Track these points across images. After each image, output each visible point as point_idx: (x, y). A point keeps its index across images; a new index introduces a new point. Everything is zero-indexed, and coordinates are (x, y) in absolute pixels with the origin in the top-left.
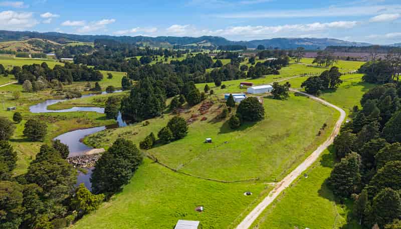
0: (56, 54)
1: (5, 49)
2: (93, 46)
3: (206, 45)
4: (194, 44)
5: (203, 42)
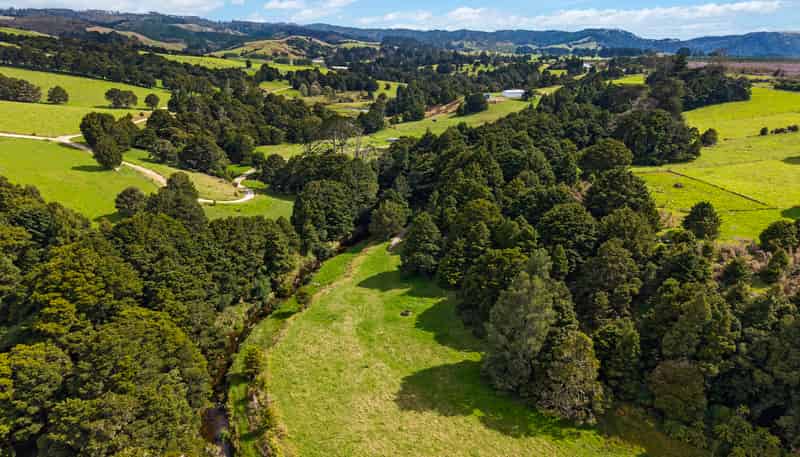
0: (326, 60)
1: (257, 52)
2: (378, 48)
3: (583, 47)
4: (564, 46)
5: (581, 41)
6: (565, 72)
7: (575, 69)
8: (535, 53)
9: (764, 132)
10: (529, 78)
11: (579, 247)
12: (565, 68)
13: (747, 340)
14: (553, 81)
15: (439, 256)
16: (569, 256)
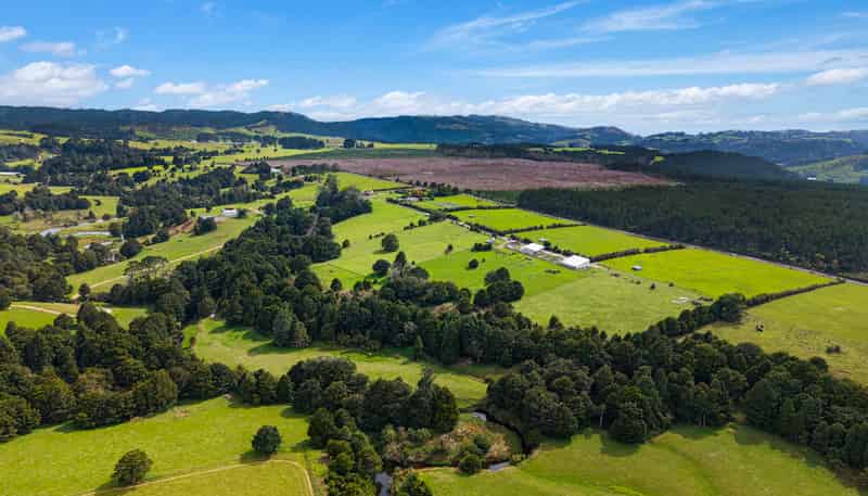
5: (259, 124)
9: (371, 237)
15: (242, 314)
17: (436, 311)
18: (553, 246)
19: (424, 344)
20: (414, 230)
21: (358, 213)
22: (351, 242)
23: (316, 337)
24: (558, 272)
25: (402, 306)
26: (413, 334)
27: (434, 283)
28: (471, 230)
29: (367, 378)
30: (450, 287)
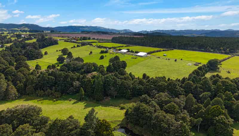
3: (23, 29)
4: (16, 29)
5: (22, 27)
6: (16, 38)
7: (19, 37)
8: (6, 31)
9: (57, 51)
10: (3, 41)
11: (13, 75)
12: (16, 37)
13: (38, 80)
14: (11, 42)
16: (11, 77)
17: (89, 76)
18: (130, 50)
19: (85, 91)
20: (75, 48)
21: (53, 44)
22: (48, 53)
23: (23, 93)
24: (137, 58)
25: (71, 74)
26: (78, 87)
27: (87, 63)
28: (98, 47)
29: (48, 118)
30: (94, 65)
